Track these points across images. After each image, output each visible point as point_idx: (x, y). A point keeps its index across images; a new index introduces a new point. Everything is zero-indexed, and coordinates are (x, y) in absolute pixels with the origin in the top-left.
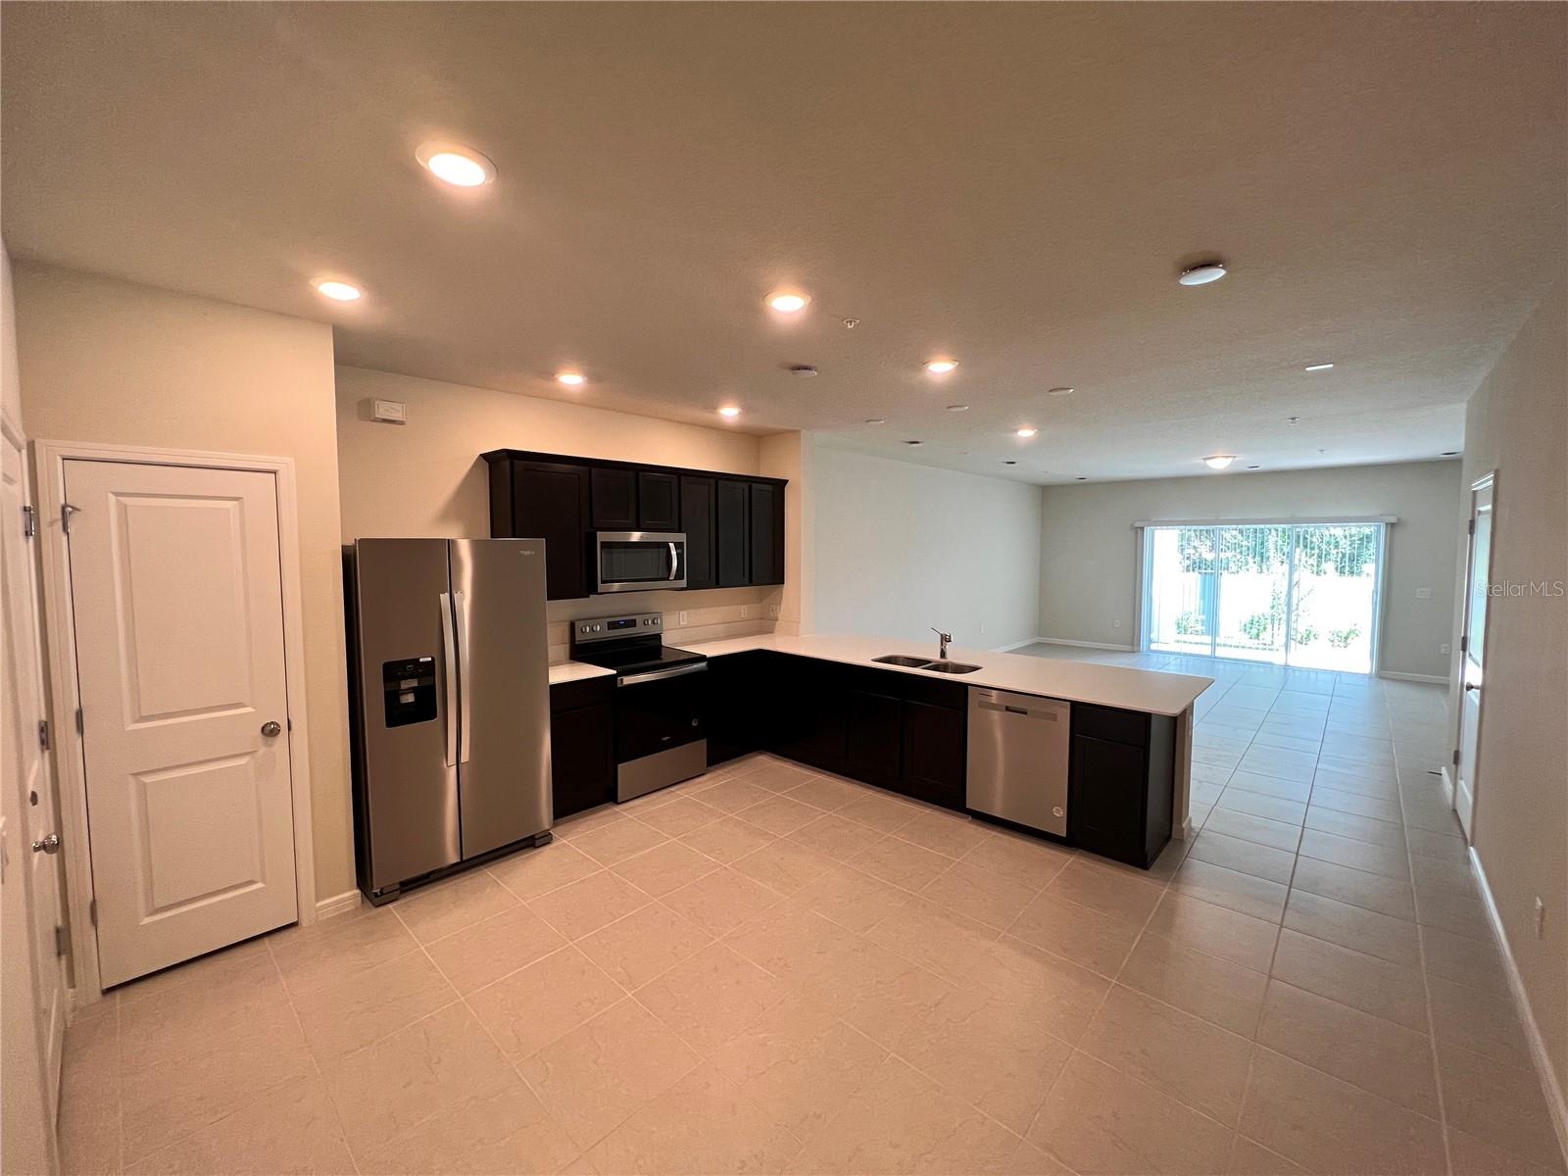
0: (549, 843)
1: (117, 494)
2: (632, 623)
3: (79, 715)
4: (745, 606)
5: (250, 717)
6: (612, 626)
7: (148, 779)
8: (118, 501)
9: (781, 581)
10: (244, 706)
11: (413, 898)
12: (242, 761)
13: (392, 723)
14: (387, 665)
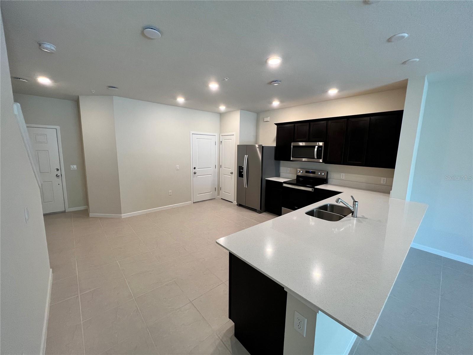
0: (259, 213)
1: (224, 139)
2: (314, 173)
3: (221, 165)
6: (307, 172)
7: (225, 175)
8: (224, 141)
9: (394, 168)
10: (230, 169)
11: (240, 208)
12: (230, 176)
13: (239, 176)
14: (239, 166)
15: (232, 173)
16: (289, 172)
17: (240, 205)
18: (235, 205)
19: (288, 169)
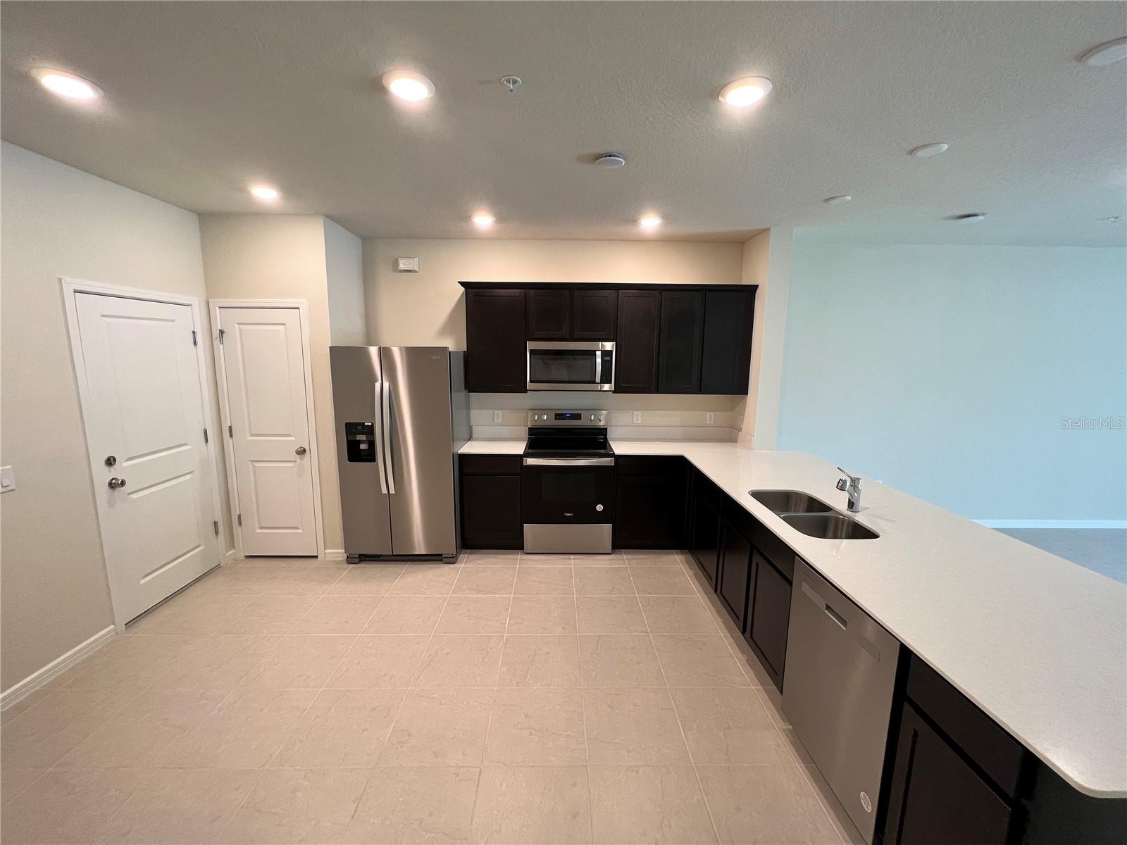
0: (454, 563)
1: (238, 324)
2: (578, 417)
3: (230, 427)
4: (713, 414)
5: (294, 442)
6: (559, 416)
7: (256, 464)
8: (240, 328)
9: (746, 393)
10: (291, 436)
11: (363, 566)
12: (291, 465)
13: (351, 459)
14: (347, 424)
15: (302, 452)
16: (500, 421)
17: (359, 558)
18: (337, 563)
19: (498, 415)
